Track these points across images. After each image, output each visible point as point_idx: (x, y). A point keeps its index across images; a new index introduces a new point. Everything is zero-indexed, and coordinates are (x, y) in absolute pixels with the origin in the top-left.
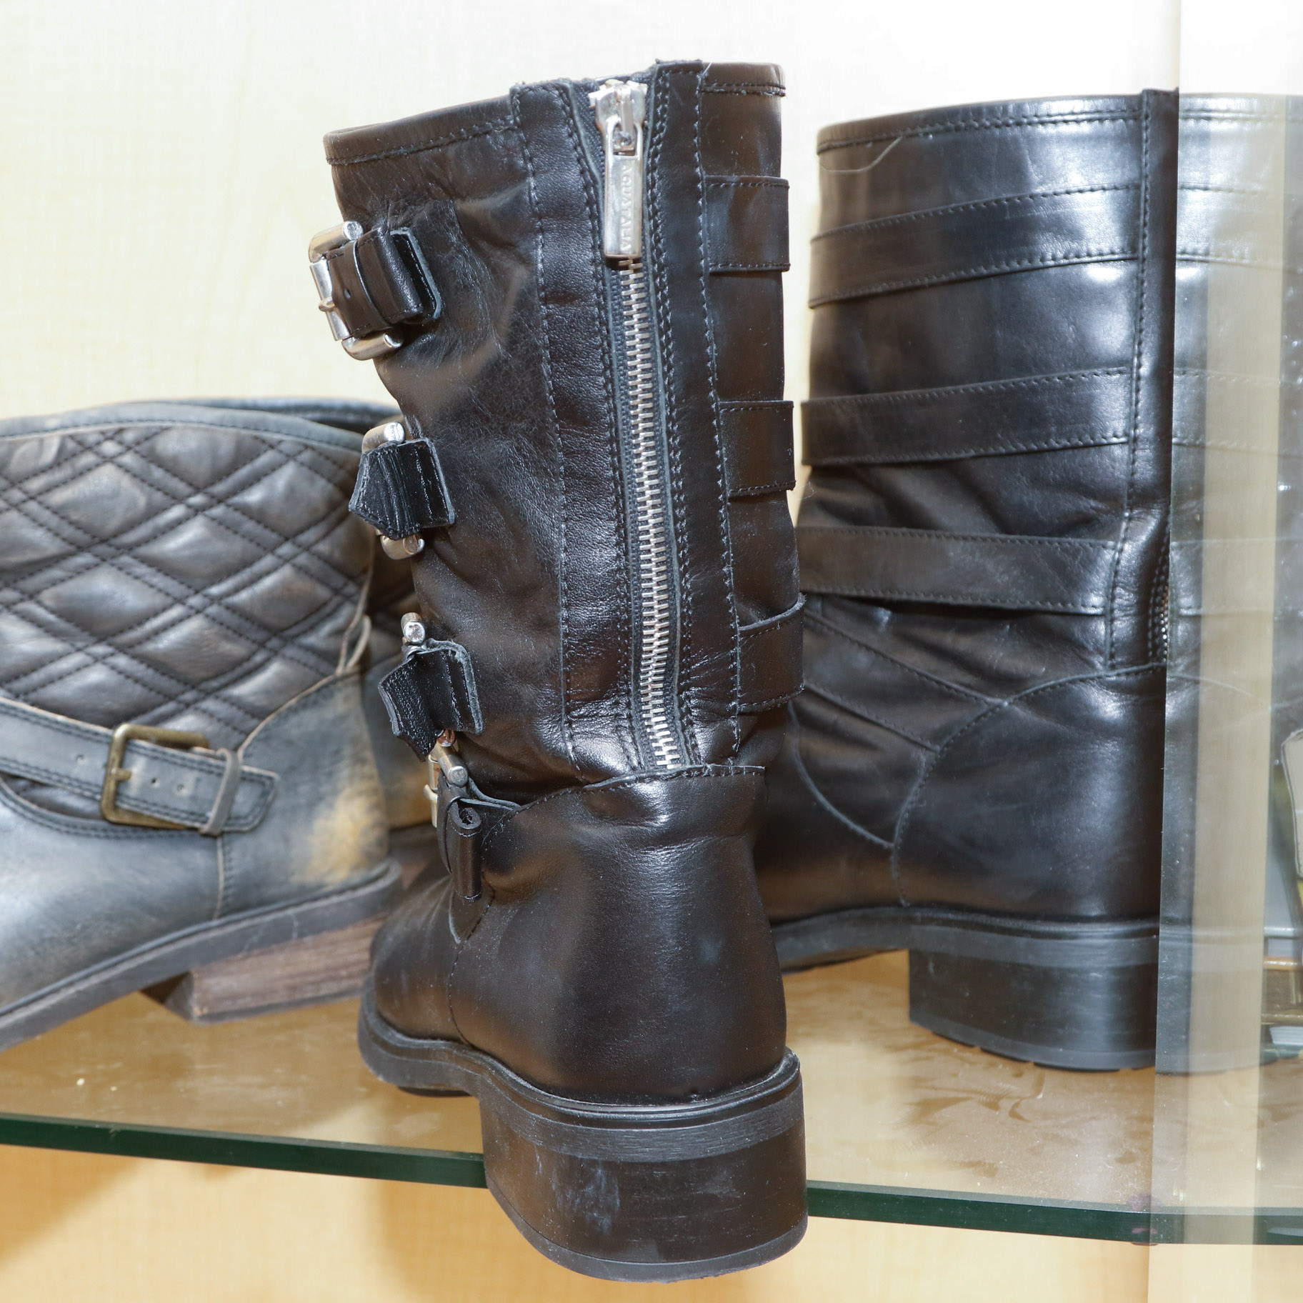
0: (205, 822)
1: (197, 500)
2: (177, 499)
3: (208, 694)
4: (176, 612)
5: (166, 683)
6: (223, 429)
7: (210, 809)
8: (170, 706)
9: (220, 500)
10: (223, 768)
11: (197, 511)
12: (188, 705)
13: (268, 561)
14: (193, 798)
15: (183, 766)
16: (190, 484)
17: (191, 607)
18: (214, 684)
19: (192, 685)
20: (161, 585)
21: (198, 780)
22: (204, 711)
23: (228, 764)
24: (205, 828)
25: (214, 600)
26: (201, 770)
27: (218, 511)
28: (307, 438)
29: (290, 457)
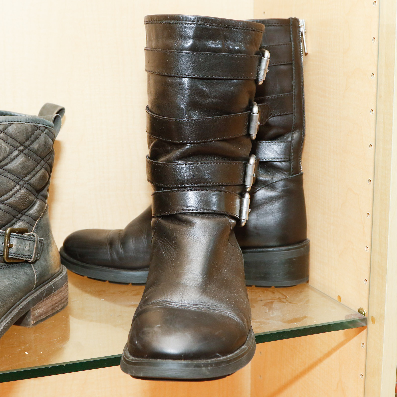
0: (31, 258)
1: (21, 148)
2: (16, 148)
3: (23, 214)
4: (18, 187)
5: (15, 212)
6: (27, 123)
7: (33, 253)
8: (15, 220)
9: (26, 148)
10: (35, 239)
11: (21, 152)
12: (18, 219)
13: (39, 167)
14: (29, 250)
15: (26, 240)
16: (19, 143)
17: (20, 185)
18: (26, 211)
19: (20, 212)
20: (13, 178)
21: (30, 244)
22: (23, 220)
23: (36, 237)
24: (31, 260)
25: (26, 182)
26: (30, 240)
27: (26, 151)
28: (45, 125)
29: (43, 131)
